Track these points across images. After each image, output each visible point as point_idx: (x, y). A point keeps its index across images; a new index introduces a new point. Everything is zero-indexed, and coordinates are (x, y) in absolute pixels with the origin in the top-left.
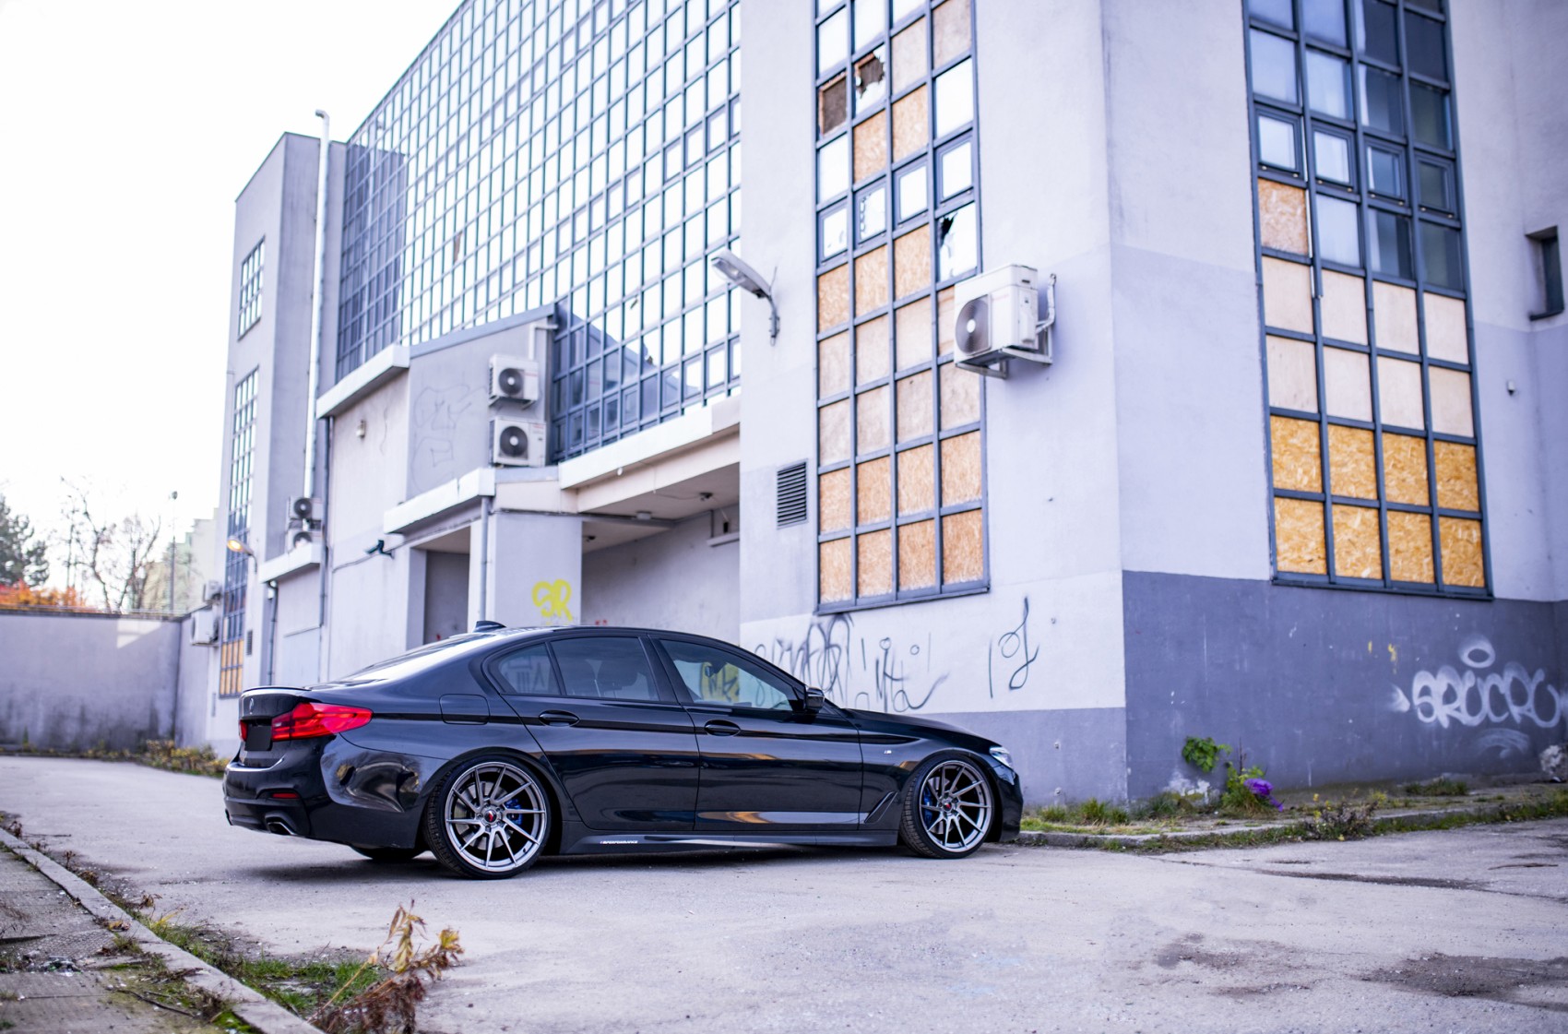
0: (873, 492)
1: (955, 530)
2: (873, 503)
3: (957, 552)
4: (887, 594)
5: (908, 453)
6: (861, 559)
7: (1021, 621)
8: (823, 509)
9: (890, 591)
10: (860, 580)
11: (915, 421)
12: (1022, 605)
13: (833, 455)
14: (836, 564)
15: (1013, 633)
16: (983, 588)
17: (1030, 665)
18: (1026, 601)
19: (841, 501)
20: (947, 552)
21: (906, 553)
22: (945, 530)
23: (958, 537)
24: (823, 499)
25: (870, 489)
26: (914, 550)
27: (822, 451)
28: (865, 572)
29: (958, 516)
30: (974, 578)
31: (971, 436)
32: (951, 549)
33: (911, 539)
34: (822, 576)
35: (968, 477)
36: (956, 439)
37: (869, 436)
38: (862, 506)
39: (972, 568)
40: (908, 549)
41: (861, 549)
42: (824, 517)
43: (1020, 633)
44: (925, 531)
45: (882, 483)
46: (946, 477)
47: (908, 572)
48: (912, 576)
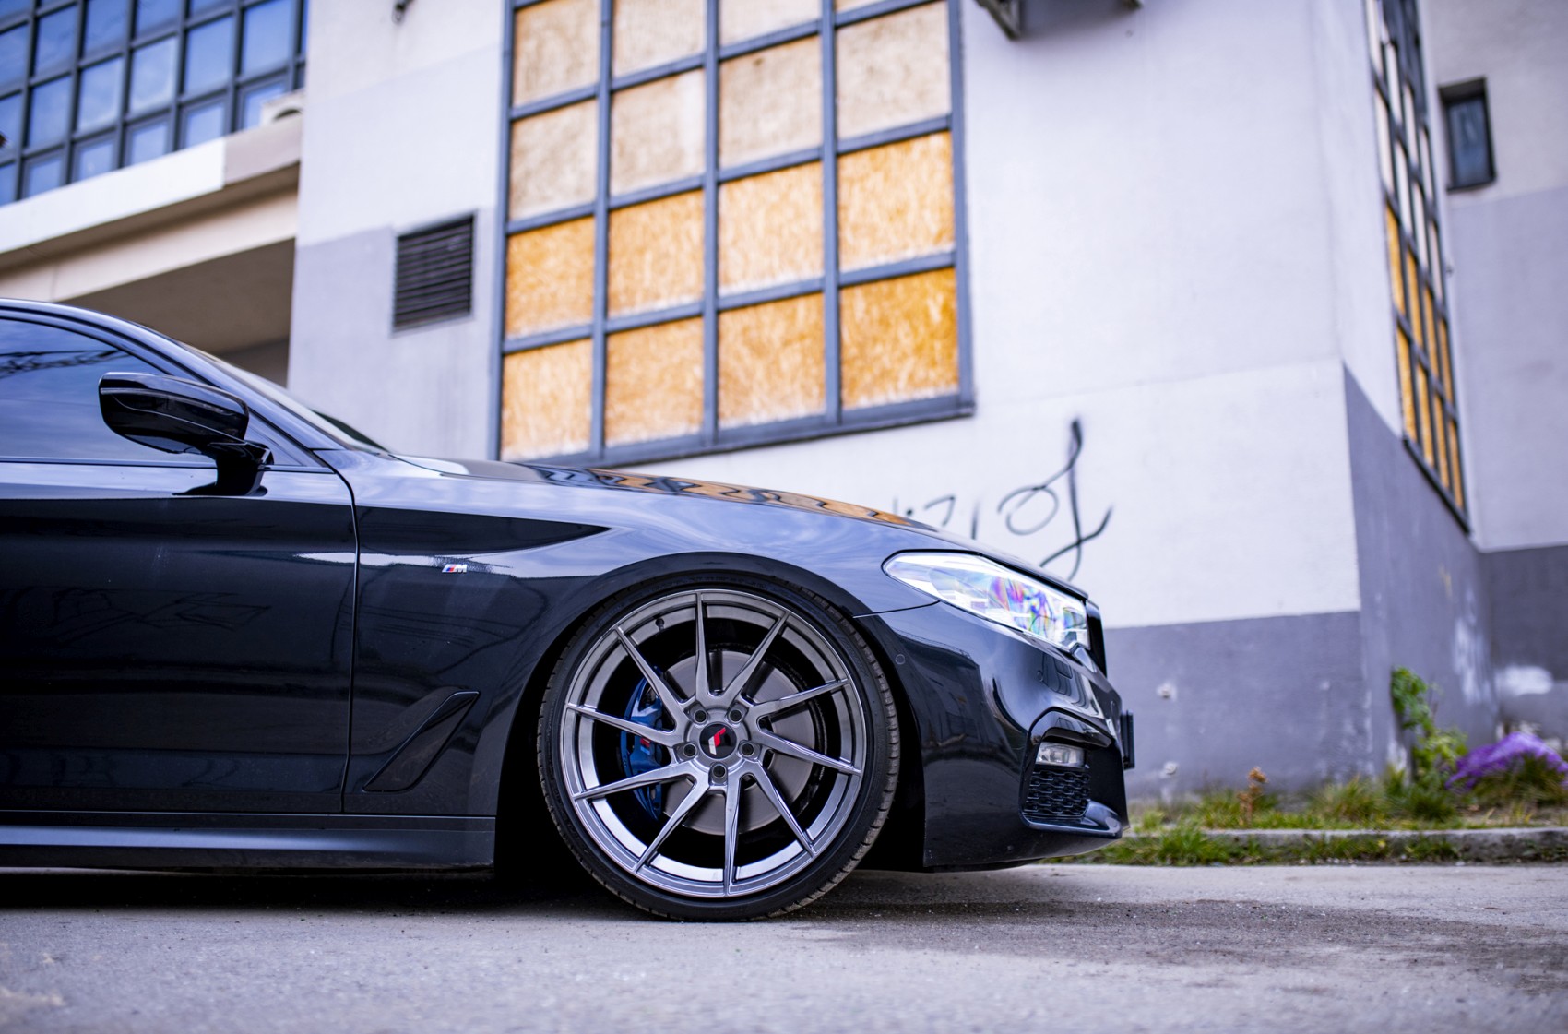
0: (649, 257)
1: (875, 311)
2: (648, 273)
3: (879, 349)
4: (687, 437)
5: (748, 185)
6: (613, 376)
7: (1062, 462)
8: (514, 294)
9: (695, 429)
10: (610, 414)
11: (768, 127)
12: (1065, 436)
13: (545, 199)
14: (544, 389)
15: (1043, 487)
16: (958, 407)
17: (1086, 546)
18: (1076, 429)
19: (562, 277)
20: (850, 351)
21: (739, 358)
22: (846, 314)
23: (884, 322)
24: (516, 279)
25: (641, 251)
26: (758, 350)
27: (515, 196)
28: (624, 399)
29: (884, 287)
30: (929, 393)
31: (918, 145)
32: (861, 346)
33: (753, 334)
34: (506, 414)
35: (911, 217)
36: (880, 153)
37: (643, 161)
38: (618, 283)
39: (921, 373)
40: (745, 351)
41: (613, 360)
42: (513, 309)
43: (1061, 487)
44: (792, 318)
45: (676, 237)
46: (850, 216)
47: (746, 392)
48: (755, 401)
